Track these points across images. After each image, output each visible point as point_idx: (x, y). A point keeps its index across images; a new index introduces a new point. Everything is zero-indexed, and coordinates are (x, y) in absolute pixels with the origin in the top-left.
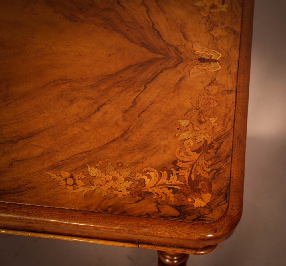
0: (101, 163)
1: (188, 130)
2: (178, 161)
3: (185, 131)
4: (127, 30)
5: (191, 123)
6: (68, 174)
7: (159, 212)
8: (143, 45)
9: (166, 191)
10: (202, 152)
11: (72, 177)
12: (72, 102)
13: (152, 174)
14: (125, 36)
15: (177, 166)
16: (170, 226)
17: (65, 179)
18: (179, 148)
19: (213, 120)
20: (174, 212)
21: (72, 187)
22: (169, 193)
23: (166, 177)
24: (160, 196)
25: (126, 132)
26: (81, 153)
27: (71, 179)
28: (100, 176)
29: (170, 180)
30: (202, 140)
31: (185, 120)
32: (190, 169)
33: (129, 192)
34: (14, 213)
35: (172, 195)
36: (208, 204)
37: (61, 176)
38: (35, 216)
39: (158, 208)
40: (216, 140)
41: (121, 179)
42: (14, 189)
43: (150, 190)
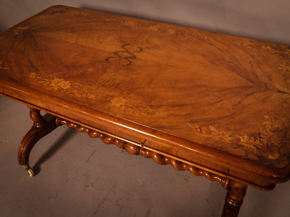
0: (217, 125)
1: (269, 121)
2: (261, 134)
3: (267, 121)
4: (240, 72)
5: (271, 118)
6: (198, 127)
7: (247, 156)
8: (248, 79)
9: (253, 147)
10: (276, 132)
11: (200, 128)
12: (206, 96)
13: (245, 137)
14: (239, 74)
15: (260, 136)
16: (252, 165)
17: (196, 129)
18: (262, 128)
19: (284, 119)
20: (256, 158)
21: (199, 133)
22: (254, 148)
23: (253, 140)
24: (248, 149)
25: (233, 114)
26: (207, 119)
27: (199, 129)
28: (216, 131)
29: (256, 142)
30: (276, 127)
31: (267, 116)
32: (268, 139)
33: (230, 142)
34: (165, 138)
35: (256, 150)
36: (277, 159)
37: (194, 127)
38: (176, 142)
39: (247, 154)
40: (285, 129)
41: (227, 135)
42: (168, 127)
43: (243, 144)
